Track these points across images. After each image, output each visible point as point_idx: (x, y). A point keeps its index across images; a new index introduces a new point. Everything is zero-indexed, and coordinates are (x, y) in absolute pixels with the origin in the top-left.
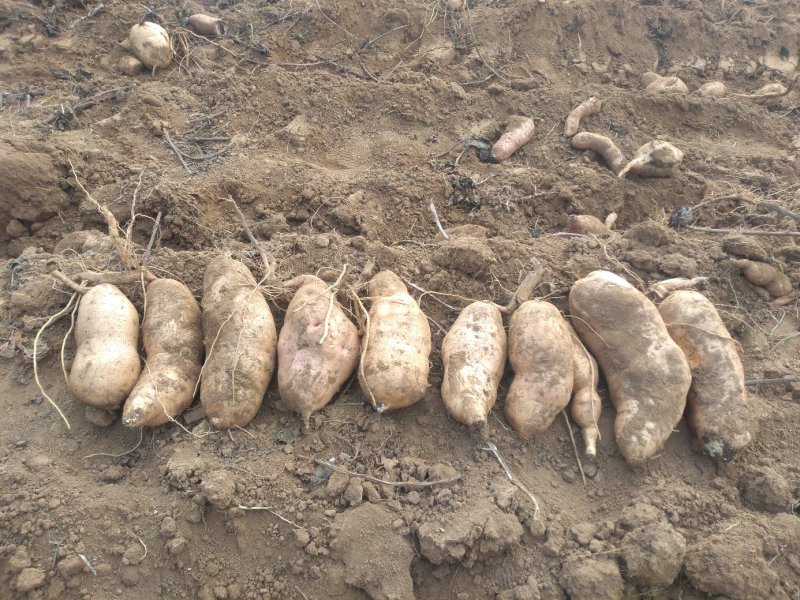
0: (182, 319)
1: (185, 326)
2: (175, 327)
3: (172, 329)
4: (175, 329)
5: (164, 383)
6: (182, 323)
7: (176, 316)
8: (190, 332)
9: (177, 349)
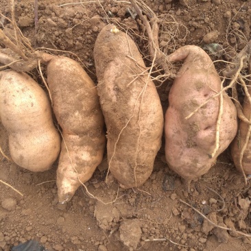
0: (84, 109)
1: (88, 114)
2: (80, 117)
3: (78, 119)
4: (80, 119)
5: (81, 165)
6: (84, 112)
7: (78, 107)
8: (92, 119)
9: (85, 133)
